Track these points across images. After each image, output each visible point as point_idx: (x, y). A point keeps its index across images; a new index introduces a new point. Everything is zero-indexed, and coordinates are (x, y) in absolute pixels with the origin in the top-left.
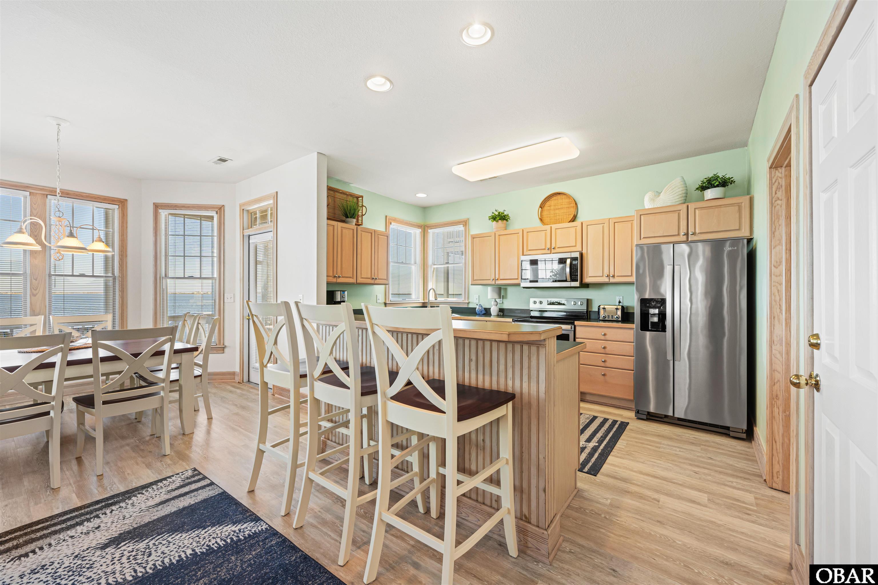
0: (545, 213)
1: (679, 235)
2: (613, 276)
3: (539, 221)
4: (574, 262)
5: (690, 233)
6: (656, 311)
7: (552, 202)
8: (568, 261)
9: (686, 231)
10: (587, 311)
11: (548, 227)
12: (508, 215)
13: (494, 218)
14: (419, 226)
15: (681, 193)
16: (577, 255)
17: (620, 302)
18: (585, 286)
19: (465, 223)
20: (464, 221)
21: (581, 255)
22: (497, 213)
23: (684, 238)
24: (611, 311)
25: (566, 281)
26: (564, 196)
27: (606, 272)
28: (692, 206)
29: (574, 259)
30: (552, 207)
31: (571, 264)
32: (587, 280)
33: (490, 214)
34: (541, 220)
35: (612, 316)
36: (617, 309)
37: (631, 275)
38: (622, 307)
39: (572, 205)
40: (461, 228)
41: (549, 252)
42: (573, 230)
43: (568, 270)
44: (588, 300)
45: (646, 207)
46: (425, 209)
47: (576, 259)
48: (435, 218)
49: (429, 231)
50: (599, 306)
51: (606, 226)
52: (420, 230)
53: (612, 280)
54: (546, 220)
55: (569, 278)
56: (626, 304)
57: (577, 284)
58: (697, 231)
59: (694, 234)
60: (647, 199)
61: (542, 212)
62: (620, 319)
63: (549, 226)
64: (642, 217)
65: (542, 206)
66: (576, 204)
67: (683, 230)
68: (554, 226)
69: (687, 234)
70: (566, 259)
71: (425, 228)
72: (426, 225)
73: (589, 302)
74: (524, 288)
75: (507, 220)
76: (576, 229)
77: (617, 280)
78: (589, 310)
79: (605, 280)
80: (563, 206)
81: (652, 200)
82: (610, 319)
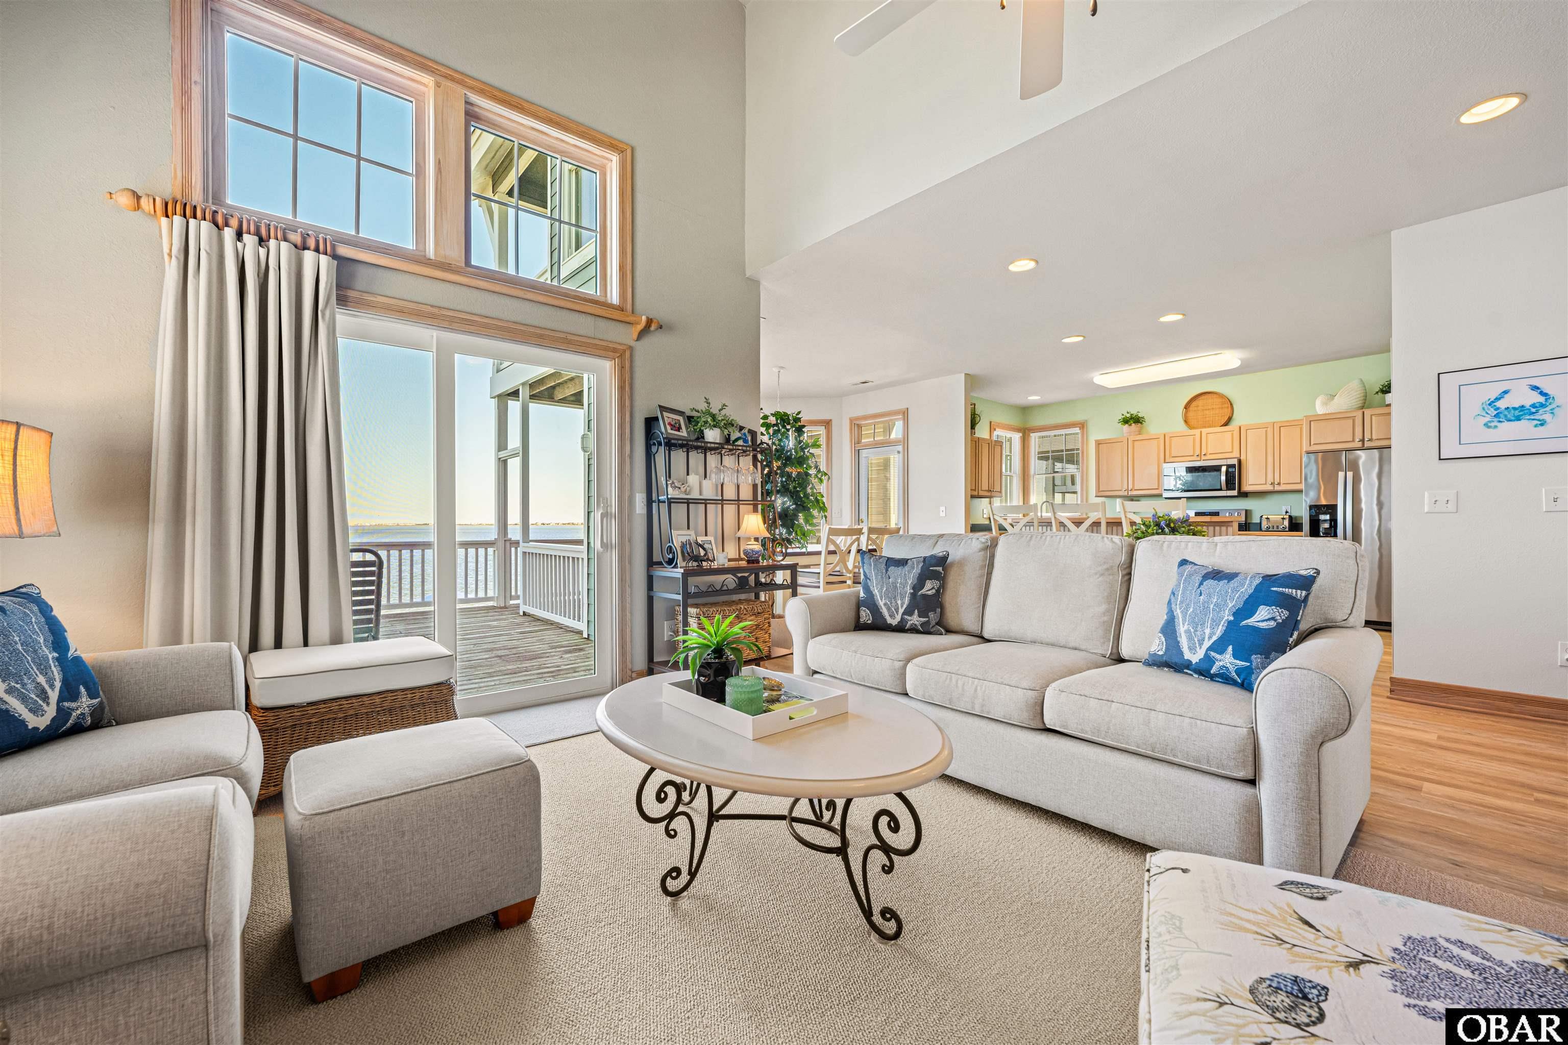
0: (1191, 414)
1: (1353, 441)
2: (1279, 484)
3: (1183, 422)
4: (1230, 470)
5: (1366, 439)
6: (1328, 517)
7: (1200, 402)
8: (1224, 469)
9: (1361, 438)
10: (1246, 523)
11: (1197, 432)
12: (1143, 418)
13: (1126, 421)
14: (1018, 430)
15: (1358, 396)
16: (1235, 462)
17: (1287, 512)
18: (1243, 495)
19: (1082, 425)
20: (1080, 424)
21: (1240, 461)
22: (1128, 415)
23: (1359, 445)
24: (1276, 522)
25: (1221, 490)
26: (1215, 396)
27: (1270, 480)
28: (1368, 413)
29: (1229, 466)
30: (1200, 408)
31: (1227, 472)
32: (1246, 488)
33: (1121, 417)
34: (1186, 421)
35: (1278, 527)
36: (1283, 519)
37: (1301, 483)
38: (1290, 517)
39: (1226, 405)
40: (1077, 430)
41: (1199, 459)
42: (1229, 435)
43: (1223, 478)
44: (1246, 511)
45: (1320, 412)
46: (1025, 410)
47: (1233, 466)
48: (1038, 420)
49: (1031, 435)
50: (1261, 517)
51: (1270, 430)
52: (1021, 434)
53: (1277, 488)
54: (1192, 422)
55: (1224, 486)
56: (1294, 514)
57: (1235, 493)
58: (1374, 437)
59: (1370, 440)
60: (1318, 403)
61: (1186, 413)
62: (1287, 529)
63: (1199, 430)
64: (1312, 423)
65: (1187, 407)
66: (1231, 404)
67: (1358, 436)
68: (1205, 431)
69: (1363, 440)
70: (1220, 466)
71: (1025, 432)
72: (1026, 428)
73: (1248, 513)
74: (1166, 498)
75: (1141, 423)
76: (1232, 434)
77: (1283, 487)
78: (1249, 521)
79: (1270, 488)
80: (1214, 407)
81: (1325, 404)
82: (1275, 529)
